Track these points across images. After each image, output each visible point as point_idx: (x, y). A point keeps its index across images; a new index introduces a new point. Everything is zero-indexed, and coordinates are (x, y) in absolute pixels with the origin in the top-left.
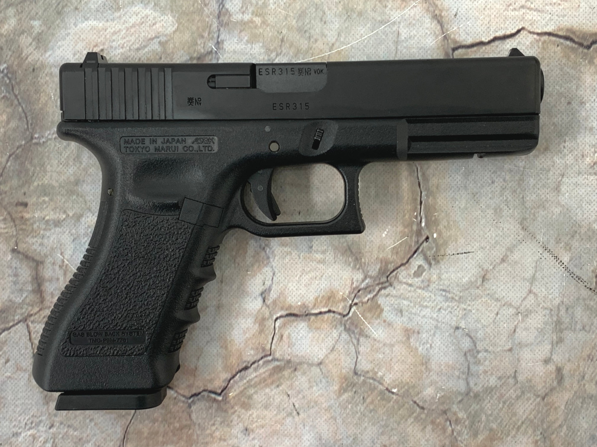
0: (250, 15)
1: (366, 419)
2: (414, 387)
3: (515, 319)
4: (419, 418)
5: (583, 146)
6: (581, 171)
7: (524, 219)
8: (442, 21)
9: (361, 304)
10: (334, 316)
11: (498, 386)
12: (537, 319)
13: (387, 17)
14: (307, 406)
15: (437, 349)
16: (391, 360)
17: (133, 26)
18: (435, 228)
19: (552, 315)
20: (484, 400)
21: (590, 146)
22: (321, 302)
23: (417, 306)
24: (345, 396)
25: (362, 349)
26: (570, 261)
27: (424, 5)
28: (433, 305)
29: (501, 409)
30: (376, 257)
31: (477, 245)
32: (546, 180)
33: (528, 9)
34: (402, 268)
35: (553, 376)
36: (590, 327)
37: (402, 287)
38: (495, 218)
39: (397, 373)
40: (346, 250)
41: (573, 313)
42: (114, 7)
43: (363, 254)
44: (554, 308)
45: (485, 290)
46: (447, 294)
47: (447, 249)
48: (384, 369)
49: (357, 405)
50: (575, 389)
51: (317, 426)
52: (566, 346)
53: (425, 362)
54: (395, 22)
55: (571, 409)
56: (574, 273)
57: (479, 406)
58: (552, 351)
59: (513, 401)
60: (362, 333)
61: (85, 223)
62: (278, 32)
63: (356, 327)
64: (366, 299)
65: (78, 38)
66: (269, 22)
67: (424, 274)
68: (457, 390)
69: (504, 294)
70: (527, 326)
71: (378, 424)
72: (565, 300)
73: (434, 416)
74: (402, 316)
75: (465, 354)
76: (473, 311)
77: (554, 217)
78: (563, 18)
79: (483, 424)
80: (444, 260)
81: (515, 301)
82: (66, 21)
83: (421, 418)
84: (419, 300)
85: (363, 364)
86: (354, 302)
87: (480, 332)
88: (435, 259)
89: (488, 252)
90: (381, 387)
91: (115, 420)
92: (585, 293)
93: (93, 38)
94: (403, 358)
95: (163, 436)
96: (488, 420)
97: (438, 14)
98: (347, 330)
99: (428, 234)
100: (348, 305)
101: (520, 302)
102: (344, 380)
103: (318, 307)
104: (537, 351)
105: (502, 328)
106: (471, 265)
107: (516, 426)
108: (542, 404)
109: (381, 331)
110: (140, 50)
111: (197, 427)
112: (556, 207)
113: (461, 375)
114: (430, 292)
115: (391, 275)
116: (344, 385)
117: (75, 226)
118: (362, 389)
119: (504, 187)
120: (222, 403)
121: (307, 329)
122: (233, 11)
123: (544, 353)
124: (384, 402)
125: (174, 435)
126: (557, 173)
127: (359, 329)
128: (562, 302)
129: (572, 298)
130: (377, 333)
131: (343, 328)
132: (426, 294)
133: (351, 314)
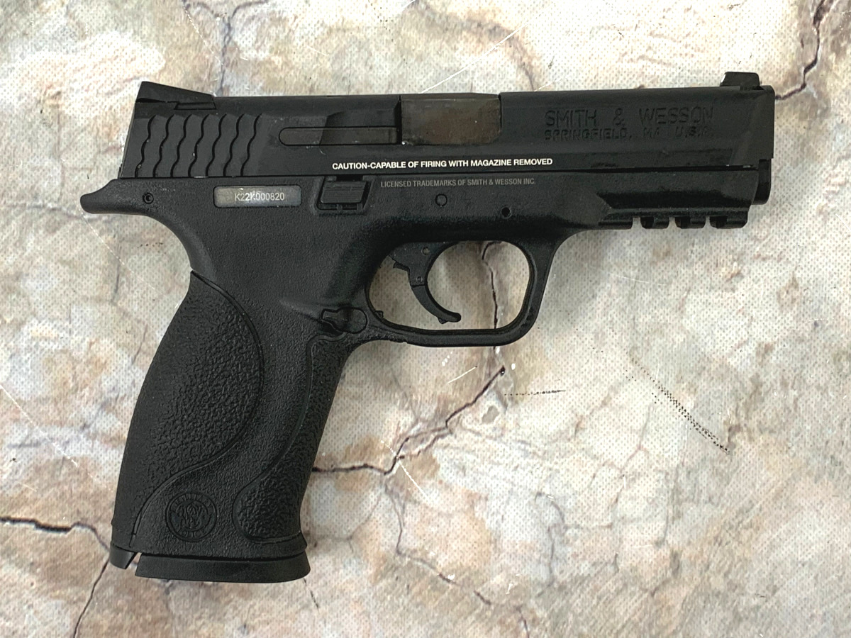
0: (267, 53)
1: (411, 616)
2: (477, 573)
3: (618, 484)
4: (483, 616)
5: (718, 251)
6: (713, 284)
7: (635, 348)
8: (532, 73)
9: (409, 458)
10: (372, 474)
11: (592, 575)
12: (647, 485)
13: (457, 65)
14: (330, 596)
15: (511, 523)
16: (448, 535)
17: (103, 61)
18: (513, 356)
19: (668, 481)
20: (572, 594)
21: (726, 251)
22: (354, 453)
23: (486, 463)
24: (383, 583)
25: (408, 519)
26: (694, 407)
27: (508, 49)
28: (507, 461)
29: (595, 607)
30: (432, 393)
31: (570, 381)
32: (665, 296)
33: (650, 60)
34: (467, 409)
35: (667, 564)
36: (719, 498)
37: (466, 436)
38: (594, 345)
39: (456, 554)
40: (391, 383)
41: (696, 479)
42: (77, 33)
43: (414, 388)
44: (672, 471)
45: (578, 443)
46: (528, 447)
47: (529, 386)
48: (438, 548)
49: (400, 596)
50: (696, 583)
51: (343, 624)
52: (685, 524)
53: (494, 540)
54: (467, 72)
55: (689, 610)
56: (700, 424)
57: (564, 602)
58: (666, 530)
59: (611, 597)
60: (408, 497)
61: (28, 334)
62: (306, 78)
63: (402, 488)
64: (416, 451)
65: (26, 75)
66: (294, 63)
67: (497, 418)
68: (536, 579)
69: (604, 450)
70: (633, 494)
71: (427, 624)
72: (686, 460)
73: (503, 613)
74: (465, 475)
75: (549, 530)
76: (562, 472)
77: (675, 346)
78: (697, 74)
79: (570, 626)
80: (525, 401)
81: (618, 460)
82: (10, 51)
83: (486, 617)
84: (489, 454)
85: (409, 540)
86: (399, 455)
87: (570, 500)
88: (512, 399)
89: (584, 391)
90: (432, 572)
91: (63, 608)
92: (714, 452)
93: (46, 76)
94: (464, 533)
95: (130, 632)
96: (576, 622)
97: (526, 63)
98: (389, 493)
99: (504, 364)
100: (392, 458)
101: (625, 460)
102: (382, 562)
103: (349, 460)
104: (646, 529)
105: (599, 496)
106: (561, 409)
107: (615, 631)
108: (650, 600)
109: (436, 495)
110: (112, 94)
111: (176, 620)
112: (678, 333)
113: (542, 559)
114: (505, 443)
115: (451, 419)
116: (382, 568)
117: (14, 336)
118: (407, 575)
119: (609, 303)
120: (212, 589)
121: (334, 490)
122: (243, 45)
123: (656, 532)
124: (436, 593)
125: (145, 631)
126: (680, 287)
127: (405, 492)
128: (683, 464)
129: (695, 458)
130: (430, 498)
131: (383, 489)
132: (498, 446)
133: (394, 471)
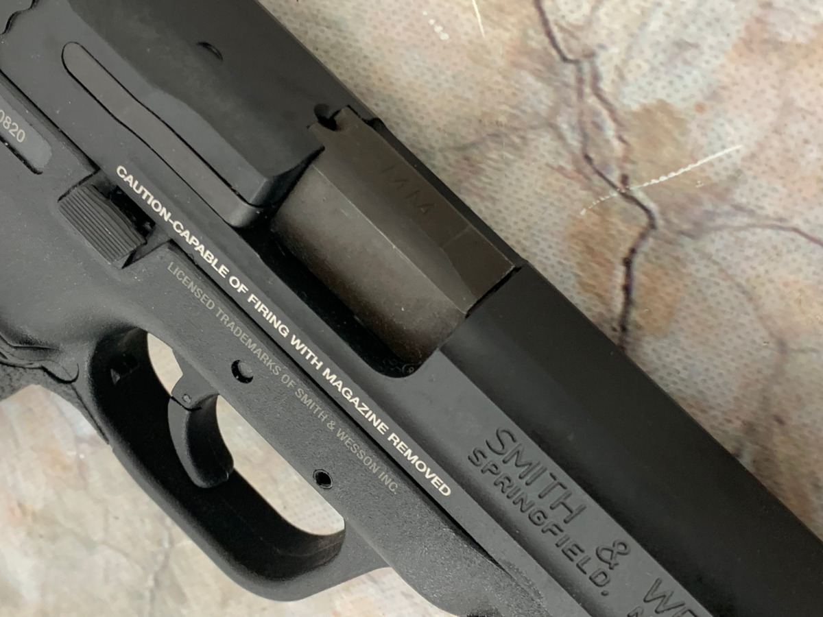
9: (629, 167)
22: (594, 276)
25: (771, 207)
37: (605, 20)
43: (484, 114)
60: (720, 192)
63: (695, 201)
64: (616, 144)
74: (696, 46)
86: (618, 184)
98: (698, 231)
100: (623, 203)
109: (728, 128)
115: (562, 46)
121: (665, 342)
127: (705, 197)
130: (733, 143)
131: (686, 240)
133: (652, 206)
